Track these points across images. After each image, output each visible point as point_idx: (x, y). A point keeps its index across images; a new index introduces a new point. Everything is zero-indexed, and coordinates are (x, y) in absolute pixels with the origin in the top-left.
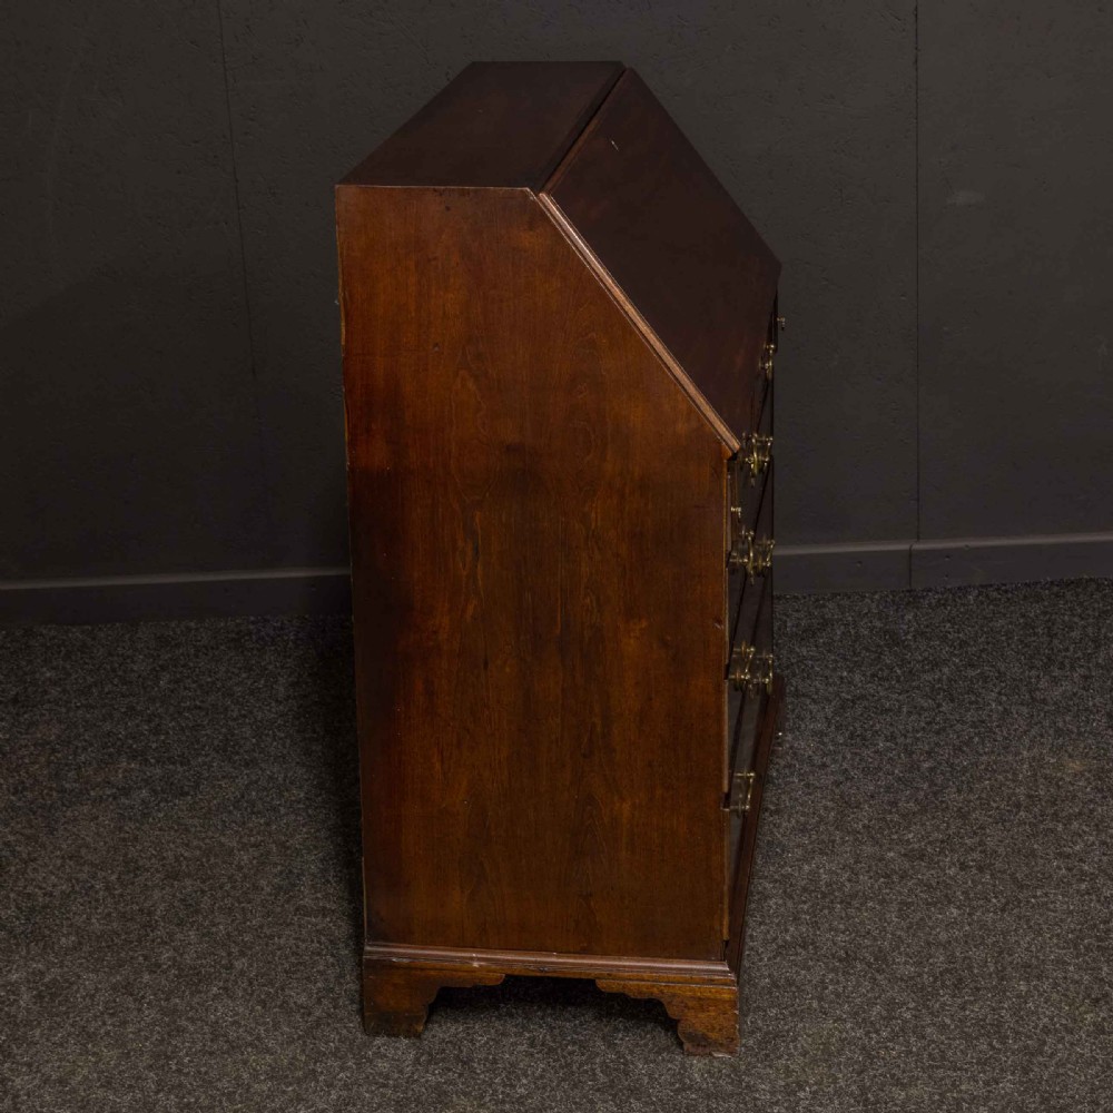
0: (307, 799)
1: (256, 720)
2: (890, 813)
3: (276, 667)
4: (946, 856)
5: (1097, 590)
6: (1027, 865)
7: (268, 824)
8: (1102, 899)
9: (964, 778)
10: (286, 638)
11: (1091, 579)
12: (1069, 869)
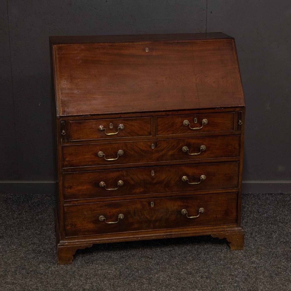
0: (16, 248)
1: (6, 224)
2: (184, 260)
3: (16, 209)
4: (198, 274)
5: (253, 197)
6: (221, 278)
7: (3, 256)
8: (240, 289)
9: (207, 251)
10: (20, 200)
11: (252, 194)
12: (232, 279)
